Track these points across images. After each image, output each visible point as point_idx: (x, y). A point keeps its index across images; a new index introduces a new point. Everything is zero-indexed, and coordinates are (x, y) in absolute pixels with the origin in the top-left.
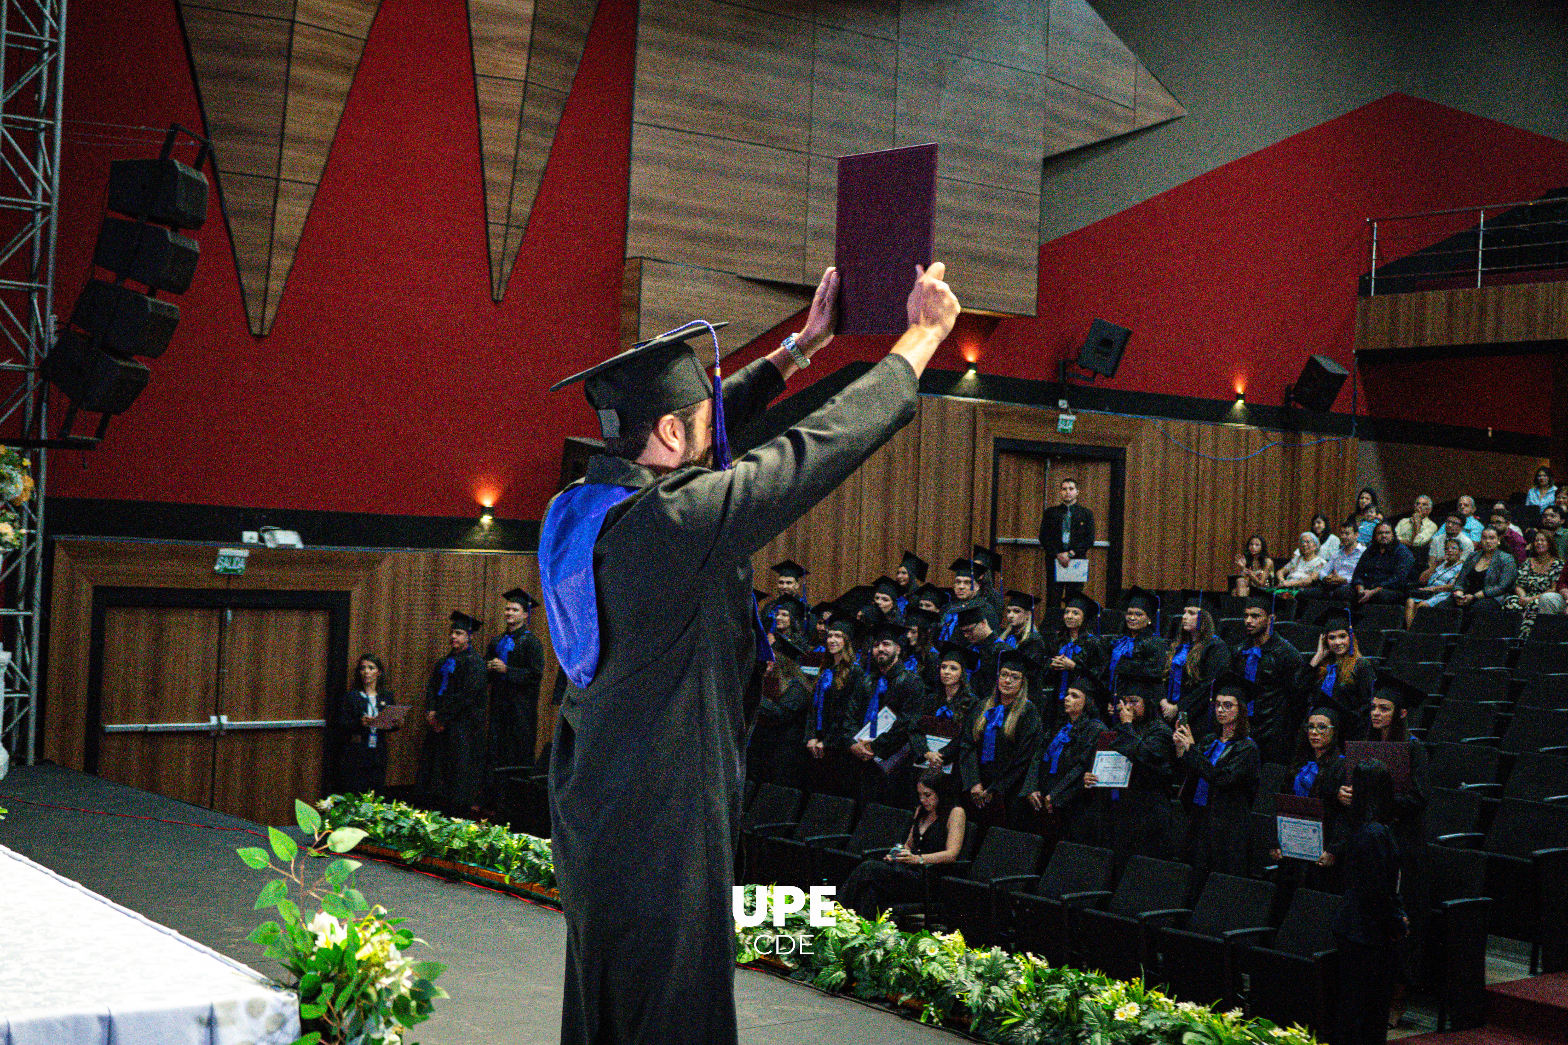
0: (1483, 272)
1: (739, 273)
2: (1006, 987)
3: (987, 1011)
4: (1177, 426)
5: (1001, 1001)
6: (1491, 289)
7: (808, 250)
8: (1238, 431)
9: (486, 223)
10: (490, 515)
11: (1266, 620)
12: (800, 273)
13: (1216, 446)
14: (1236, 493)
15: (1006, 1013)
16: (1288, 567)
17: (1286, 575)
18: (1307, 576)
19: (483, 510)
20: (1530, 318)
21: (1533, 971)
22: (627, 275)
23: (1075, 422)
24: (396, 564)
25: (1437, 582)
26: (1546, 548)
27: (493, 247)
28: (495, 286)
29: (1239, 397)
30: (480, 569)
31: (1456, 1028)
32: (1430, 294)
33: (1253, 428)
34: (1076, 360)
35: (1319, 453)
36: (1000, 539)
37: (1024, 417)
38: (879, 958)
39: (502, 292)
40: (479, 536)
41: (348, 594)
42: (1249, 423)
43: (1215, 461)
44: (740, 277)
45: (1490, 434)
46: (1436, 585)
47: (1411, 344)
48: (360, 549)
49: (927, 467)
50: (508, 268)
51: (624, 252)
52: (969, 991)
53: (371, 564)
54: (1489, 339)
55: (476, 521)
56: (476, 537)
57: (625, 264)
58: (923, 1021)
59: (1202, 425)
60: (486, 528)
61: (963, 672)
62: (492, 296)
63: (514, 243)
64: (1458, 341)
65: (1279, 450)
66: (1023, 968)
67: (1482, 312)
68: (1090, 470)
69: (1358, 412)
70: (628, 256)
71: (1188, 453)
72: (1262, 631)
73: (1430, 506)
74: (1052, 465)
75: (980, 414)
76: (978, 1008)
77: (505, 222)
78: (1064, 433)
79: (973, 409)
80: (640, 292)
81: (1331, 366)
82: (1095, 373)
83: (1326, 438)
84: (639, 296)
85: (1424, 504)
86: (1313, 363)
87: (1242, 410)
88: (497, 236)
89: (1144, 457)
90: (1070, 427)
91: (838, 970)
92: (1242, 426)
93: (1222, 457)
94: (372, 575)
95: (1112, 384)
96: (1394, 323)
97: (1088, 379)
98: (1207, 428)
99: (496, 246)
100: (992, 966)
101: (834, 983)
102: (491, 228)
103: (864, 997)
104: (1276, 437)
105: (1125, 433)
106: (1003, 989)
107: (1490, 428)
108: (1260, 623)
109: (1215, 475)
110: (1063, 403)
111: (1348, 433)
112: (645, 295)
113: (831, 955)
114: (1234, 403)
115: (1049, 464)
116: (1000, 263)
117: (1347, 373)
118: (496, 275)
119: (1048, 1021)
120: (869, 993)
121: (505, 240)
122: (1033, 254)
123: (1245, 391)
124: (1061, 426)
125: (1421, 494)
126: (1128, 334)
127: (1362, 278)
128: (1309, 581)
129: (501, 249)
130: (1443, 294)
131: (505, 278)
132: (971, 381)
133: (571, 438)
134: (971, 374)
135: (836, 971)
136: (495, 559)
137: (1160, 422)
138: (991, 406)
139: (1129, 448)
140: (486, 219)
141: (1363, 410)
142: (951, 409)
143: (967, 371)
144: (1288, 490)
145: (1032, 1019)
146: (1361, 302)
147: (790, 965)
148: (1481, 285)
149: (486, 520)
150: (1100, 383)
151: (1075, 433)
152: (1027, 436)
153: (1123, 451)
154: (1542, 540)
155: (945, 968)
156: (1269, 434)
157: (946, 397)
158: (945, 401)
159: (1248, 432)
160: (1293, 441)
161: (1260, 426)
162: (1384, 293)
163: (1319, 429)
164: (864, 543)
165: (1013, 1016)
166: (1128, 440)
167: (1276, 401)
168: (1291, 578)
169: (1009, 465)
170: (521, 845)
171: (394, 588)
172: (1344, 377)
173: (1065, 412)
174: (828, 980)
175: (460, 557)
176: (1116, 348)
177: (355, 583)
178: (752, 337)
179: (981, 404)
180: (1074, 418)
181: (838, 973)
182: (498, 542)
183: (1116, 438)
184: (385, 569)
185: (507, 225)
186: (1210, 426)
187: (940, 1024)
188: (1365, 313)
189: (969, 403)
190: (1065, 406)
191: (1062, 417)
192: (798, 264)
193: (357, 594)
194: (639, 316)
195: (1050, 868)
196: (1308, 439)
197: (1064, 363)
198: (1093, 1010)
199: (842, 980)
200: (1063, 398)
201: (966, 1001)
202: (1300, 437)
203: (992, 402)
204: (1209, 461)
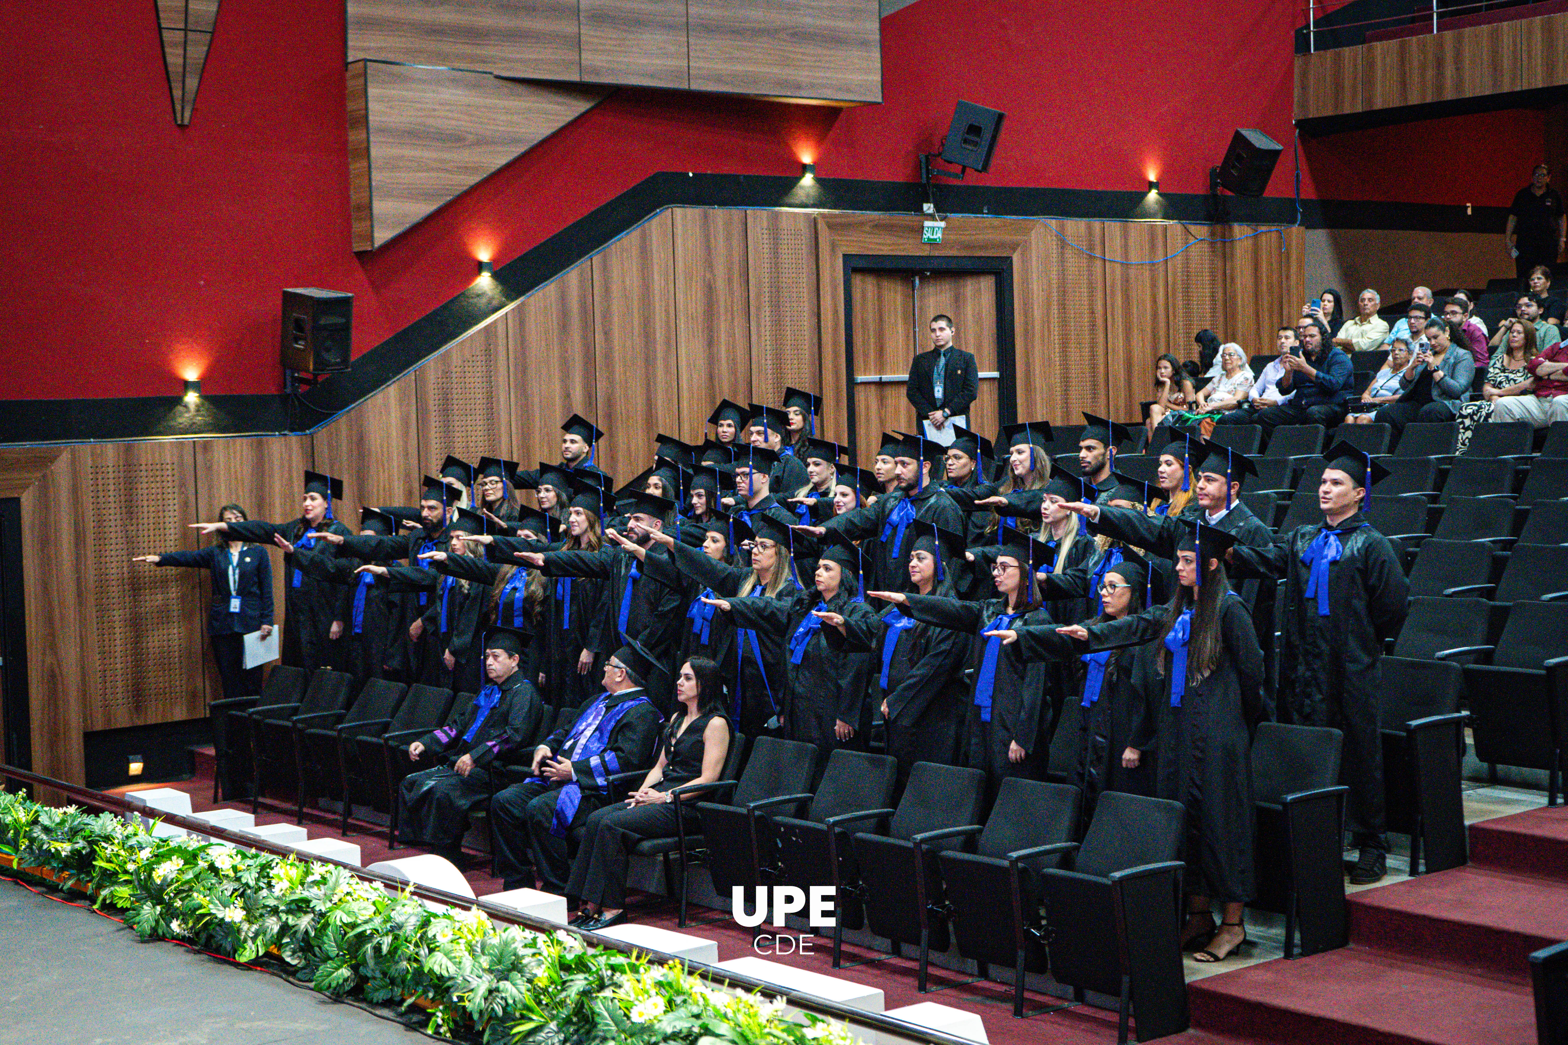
0: (1440, 16)
1: (496, 73)
2: (519, 982)
3: (493, 1016)
4: (1075, 227)
5: (510, 1001)
6: (1448, 35)
7: (583, 38)
8: (1152, 228)
9: (160, 29)
10: (195, 391)
11: (1104, 455)
12: (576, 68)
13: (1126, 247)
14: (1154, 301)
15: (523, 1017)
16: (1209, 387)
17: (1206, 398)
18: (1231, 396)
19: (186, 385)
20: (1496, 66)
21: (1413, 871)
22: (350, 83)
23: (944, 229)
24: (73, 461)
25: (1382, 392)
26: (1522, 342)
27: (170, 59)
28: (178, 107)
29: (1151, 185)
30: (188, 459)
31: (1309, 950)
32: (1378, 46)
33: (1172, 222)
34: (940, 154)
35: (1256, 248)
36: (860, 378)
37: (878, 226)
38: (385, 949)
39: (187, 114)
40: (183, 419)
41: (17, 501)
42: (1166, 217)
43: (1126, 265)
44: (498, 77)
45: (1469, 212)
46: (1383, 396)
47: (1359, 109)
48: (28, 445)
49: (759, 295)
50: (192, 83)
51: (345, 54)
52: (472, 990)
53: (45, 461)
54: (1449, 95)
55: (178, 400)
56: (180, 420)
57: (346, 70)
58: (430, 1031)
59: (1107, 224)
60: (192, 407)
61: (728, 546)
62: (175, 119)
63: (198, 52)
64: (1414, 99)
65: (1206, 245)
66: (545, 954)
67: (1440, 64)
68: (969, 286)
69: (1303, 196)
70: (350, 59)
71: (1091, 257)
72: (1100, 468)
73: (1378, 301)
74: (920, 282)
75: (821, 226)
76: (481, 1013)
77: (182, 26)
78: (932, 244)
79: (814, 222)
80: (367, 101)
81: (1260, 140)
82: (964, 168)
83: (1263, 228)
84: (367, 109)
85: (1370, 300)
86: (1239, 138)
87: (1157, 202)
88: (174, 45)
89: (1035, 264)
90: (939, 235)
91: (340, 967)
92: (1159, 221)
93: (1134, 258)
94: (45, 476)
95: (990, 181)
96: (1338, 86)
97: (957, 176)
98: (1114, 227)
99: (174, 58)
100: (501, 954)
101: (334, 984)
102: (166, 35)
103: (375, 1001)
104: (1200, 231)
105: (1007, 238)
106: (514, 985)
107: (1469, 204)
108: (1096, 457)
109: (1126, 280)
110: (928, 208)
111: (1292, 221)
112: (373, 106)
113: (331, 947)
114: (1145, 194)
115: (917, 282)
116: (835, 39)
117: (1279, 147)
118: (177, 93)
119: (574, 1024)
120: (380, 996)
121: (185, 50)
122: (874, 26)
123: (1159, 179)
124: (927, 235)
125: (1366, 287)
126: (1001, 117)
127: (1298, 32)
128: (1235, 402)
129: (180, 61)
130: (1394, 43)
131: (190, 97)
132: (810, 187)
133: (290, 290)
134: (808, 180)
135: (337, 969)
136: (207, 446)
137: (1053, 223)
138: (836, 216)
139: (1016, 257)
140: (159, 24)
141: (1309, 192)
142: (784, 224)
143: (803, 176)
144: (1220, 296)
145: (555, 1022)
146: (1298, 62)
147: (294, 962)
148: (1438, 30)
149: (192, 398)
150: (973, 179)
151: (945, 243)
152: (886, 251)
153: (1008, 260)
154: (1519, 333)
155: (450, 959)
156: (1193, 229)
157: (777, 209)
158: (778, 214)
159: (1165, 228)
160: (1223, 236)
161: (1179, 219)
162: (1324, 49)
163: (1253, 218)
164: (685, 394)
165: (531, 1019)
166: (1014, 247)
167: (1199, 188)
168: (1212, 400)
169: (864, 286)
170: (30, 817)
171: (75, 490)
172: (1276, 153)
173: (932, 217)
174: (327, 982)
175: (161, 445)
176: (987, 135)
177: (25, 487)
178: (522, 149)
179: (823, 216)
180: (943, 224)
181: (340, 971)
182: (209, 424)
183: (1002, 245)
184: (62, 466)
185: (185, 30)
186: (1118, 224)
187: (448, 1035)
188: (1304, 75)
189: (805, 214)
190: (931, 211)
191: (927, 224)
192: (574, 56)
193: (28, 501)
194: (368, 133)
195: (824, 786)
196: (1241, 231)
197: (927, 157)
198: (607, 1010)
199: (346, 980)
200: (928, 202)
201: (467, 1004)
202: (1231, 227)
203: (836, 211)
204: (1118, 266)
